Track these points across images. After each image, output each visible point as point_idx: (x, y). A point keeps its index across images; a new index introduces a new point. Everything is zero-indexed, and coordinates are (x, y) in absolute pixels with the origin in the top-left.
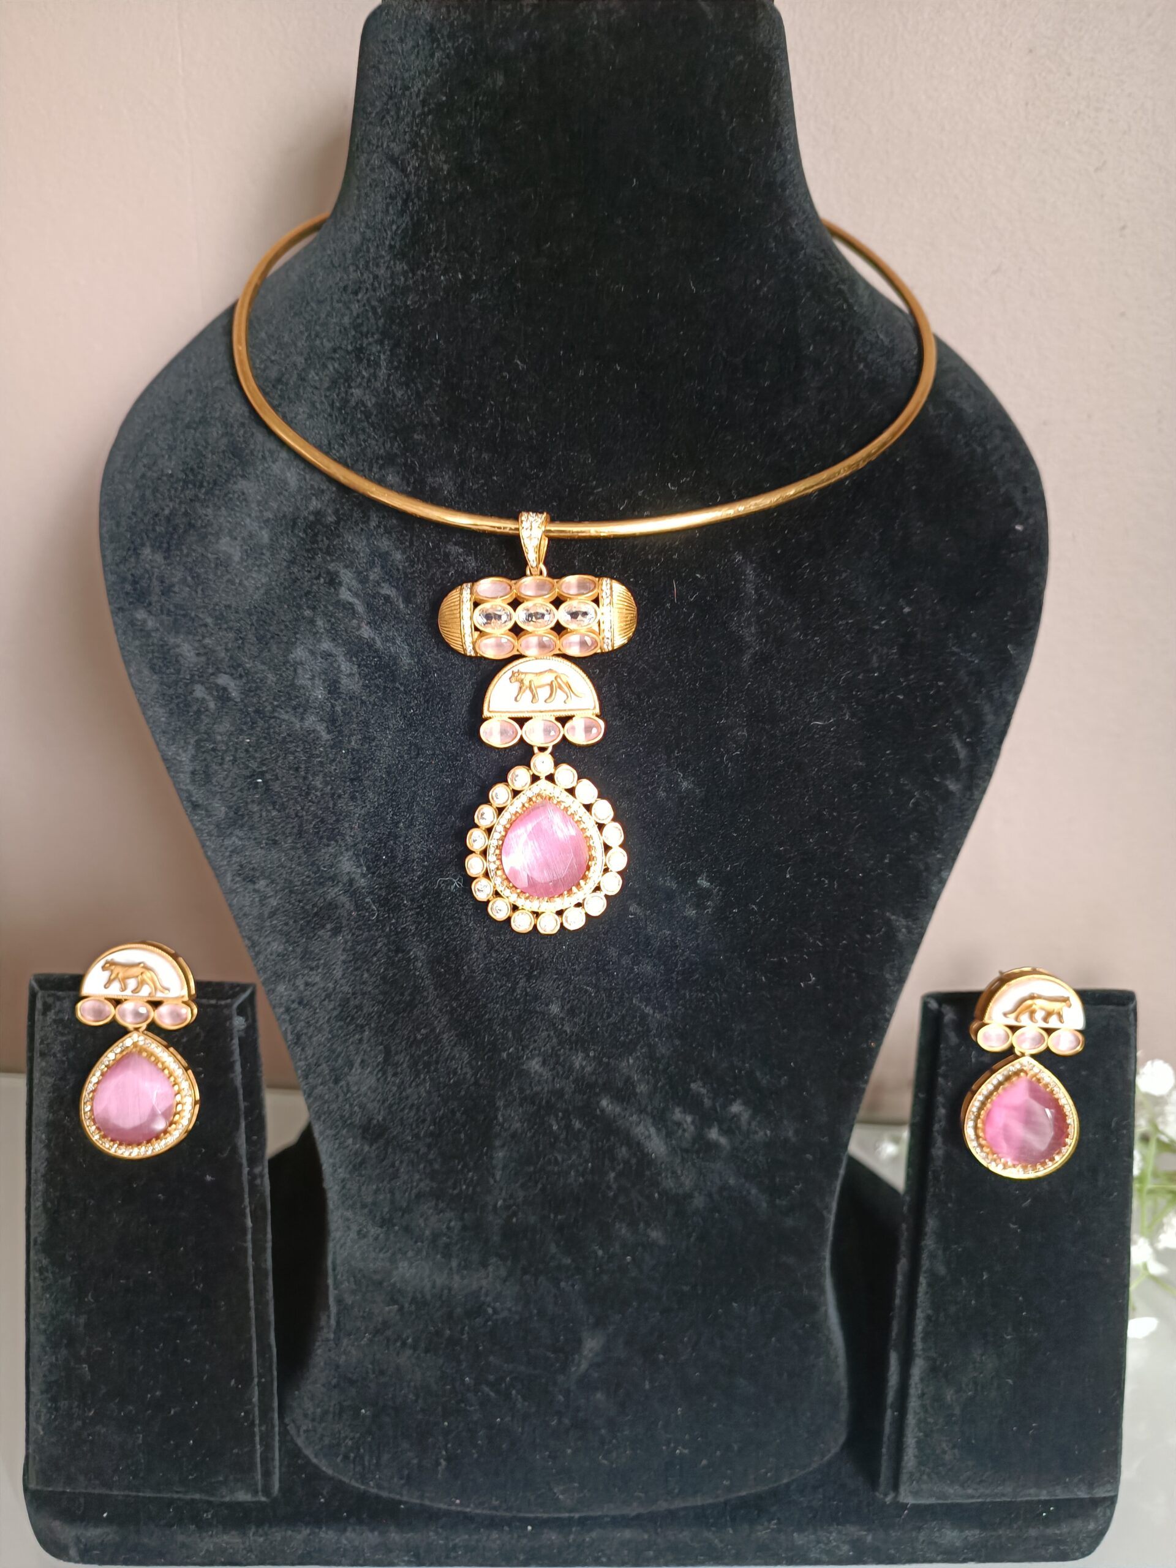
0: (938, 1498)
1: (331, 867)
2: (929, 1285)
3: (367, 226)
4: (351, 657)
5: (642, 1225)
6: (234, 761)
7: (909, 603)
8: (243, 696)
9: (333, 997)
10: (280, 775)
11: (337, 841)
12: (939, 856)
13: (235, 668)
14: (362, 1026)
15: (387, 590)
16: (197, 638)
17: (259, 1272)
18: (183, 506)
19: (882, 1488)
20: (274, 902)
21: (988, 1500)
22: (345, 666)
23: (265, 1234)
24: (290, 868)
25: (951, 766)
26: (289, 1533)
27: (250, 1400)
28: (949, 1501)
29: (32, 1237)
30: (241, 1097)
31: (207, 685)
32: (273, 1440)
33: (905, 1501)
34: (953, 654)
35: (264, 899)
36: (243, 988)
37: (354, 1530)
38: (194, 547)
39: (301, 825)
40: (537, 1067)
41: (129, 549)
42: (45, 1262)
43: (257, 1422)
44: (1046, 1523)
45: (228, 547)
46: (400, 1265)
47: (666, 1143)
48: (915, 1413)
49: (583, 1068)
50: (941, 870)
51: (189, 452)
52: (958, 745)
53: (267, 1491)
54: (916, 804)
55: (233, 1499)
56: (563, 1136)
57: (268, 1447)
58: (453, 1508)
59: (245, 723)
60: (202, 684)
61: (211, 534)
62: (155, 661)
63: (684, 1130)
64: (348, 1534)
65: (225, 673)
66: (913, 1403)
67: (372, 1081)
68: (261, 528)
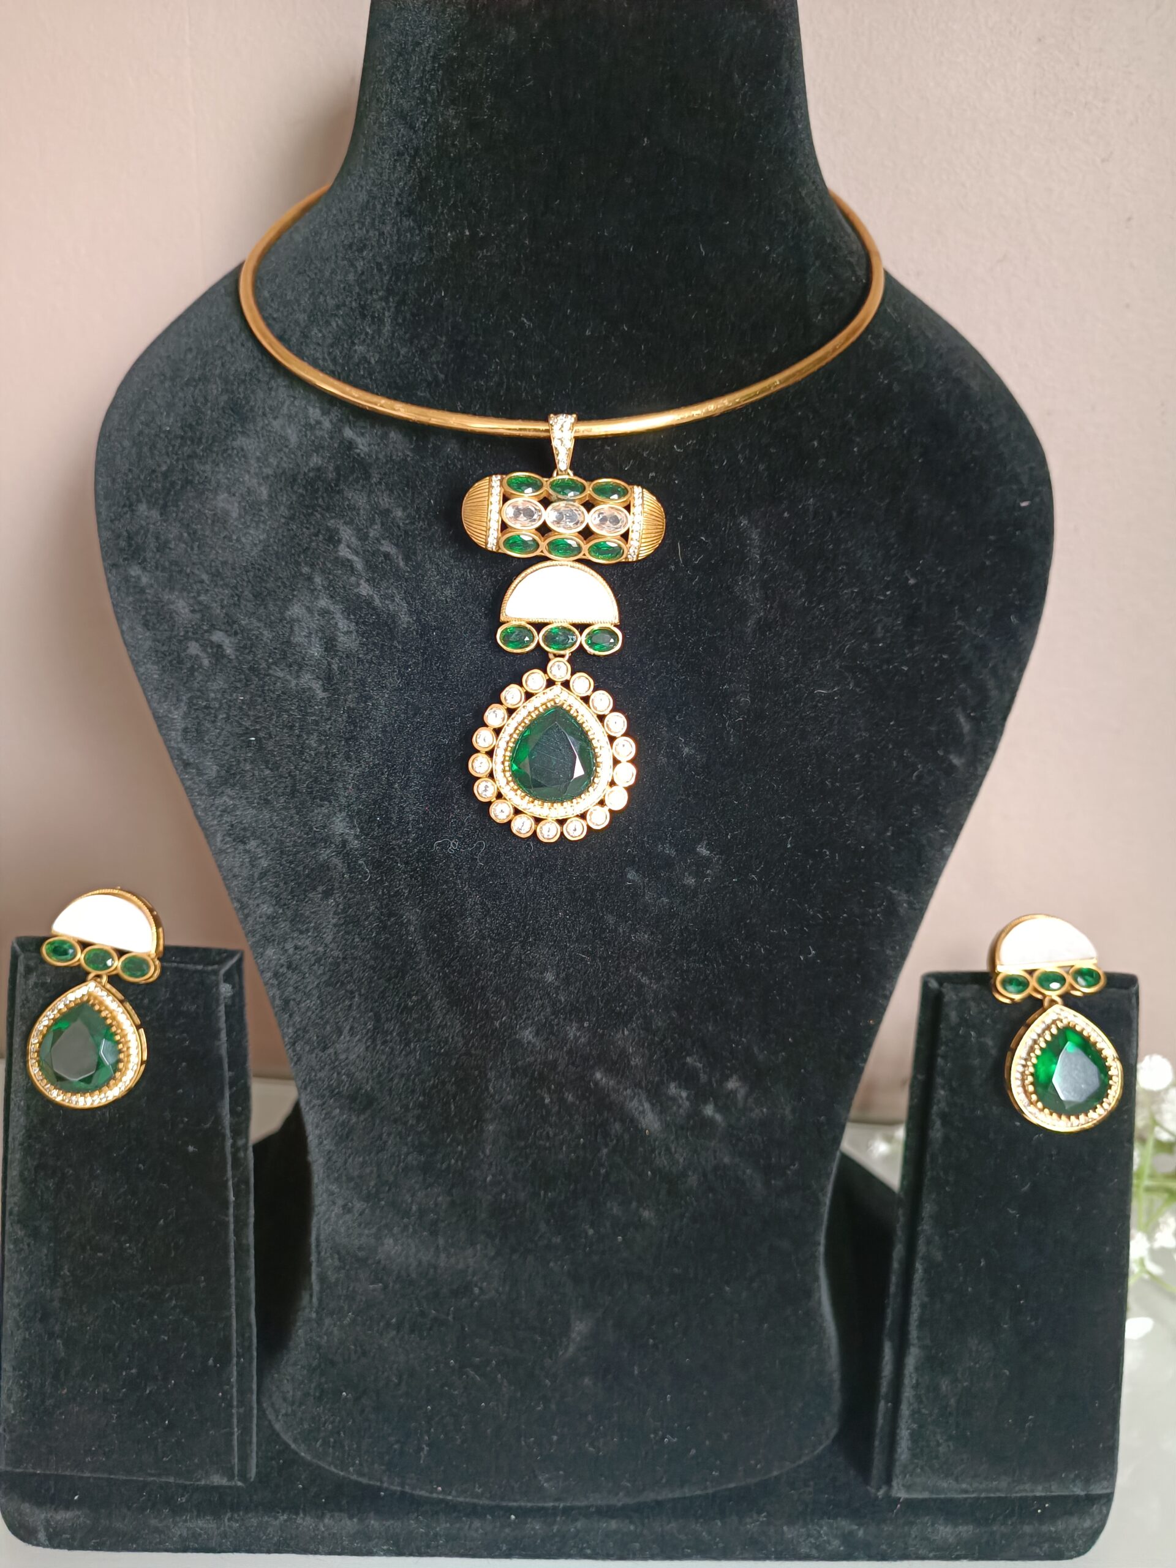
0: (932, 1492)
1: (324, 827)
2: (925, 1271)
3: (374, 184)
4: (349, 615)
5: (634, 1204)
6: (228, 718)
7: (915, 575)
8: (238, 653)
9: (322, 962)
10: (274, 733)
11: (330, 802)
12: (942, 831)
13: (230, 625)
14: (352, 992)
15: (387, 547)
16: (192, 595)
17: (240, 1248)
18: (180, 462)
19: (874, 1482)
20: (264, 863)
21: (983, 1495)
22: (343, 624)
23: (248, 1210)
24: (282, 828)
25: (955, 740)
26: (266, 1518)
27: (229, 1379)
28: (943, 1496)
29: (8, 1208)
30: (226, 1066)
31: (202, 642)
32: (251, 1422)
33: (899, 1495)
34: (959, 627)
35: (253, 860)
36: (231, 954)
37: (332, 1516)
38: (191, 503)
39: (294, 785)
40: (530, 1037)
41: (124, 506)
42: (21, 1233)
43: (235, 1403)
44: (1041, 1519)
45: (226, 503)
46: (386, 1241)
47: (660, 1119)
48: (910, 1404)
49: (576, 1039)
50: (943, 846)
51: (187, 409)
52: (962, 720)
53: (243, 1476)
54: (920, 777)
55: (208, 1483)
56: (555, 1109)
57: (245, 1431)
58: (435, 1495)
59: (240, 681)
60: (197, 641)
61: (208, 490)
62: (148, 617)
63: (680, 1106)
64: (326, 1521)
65: (220, 630)
66: (908, 1393)
67: (361, 1048)
68: (260, 485)
